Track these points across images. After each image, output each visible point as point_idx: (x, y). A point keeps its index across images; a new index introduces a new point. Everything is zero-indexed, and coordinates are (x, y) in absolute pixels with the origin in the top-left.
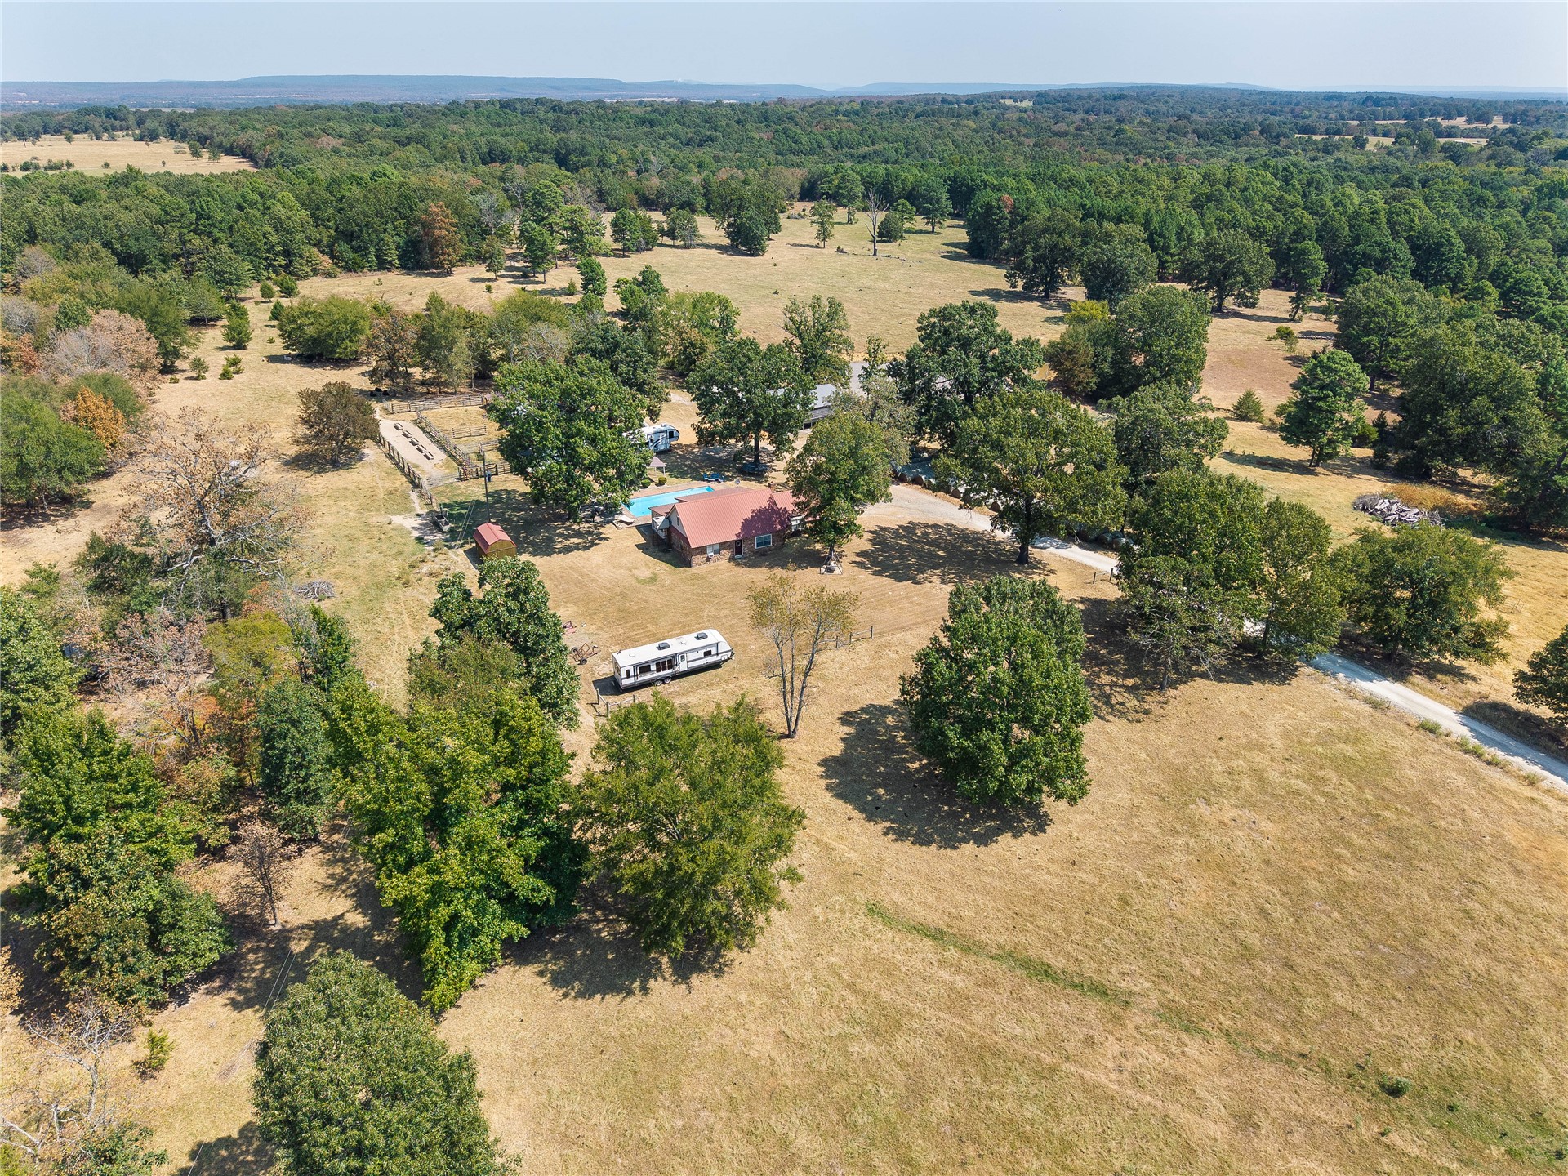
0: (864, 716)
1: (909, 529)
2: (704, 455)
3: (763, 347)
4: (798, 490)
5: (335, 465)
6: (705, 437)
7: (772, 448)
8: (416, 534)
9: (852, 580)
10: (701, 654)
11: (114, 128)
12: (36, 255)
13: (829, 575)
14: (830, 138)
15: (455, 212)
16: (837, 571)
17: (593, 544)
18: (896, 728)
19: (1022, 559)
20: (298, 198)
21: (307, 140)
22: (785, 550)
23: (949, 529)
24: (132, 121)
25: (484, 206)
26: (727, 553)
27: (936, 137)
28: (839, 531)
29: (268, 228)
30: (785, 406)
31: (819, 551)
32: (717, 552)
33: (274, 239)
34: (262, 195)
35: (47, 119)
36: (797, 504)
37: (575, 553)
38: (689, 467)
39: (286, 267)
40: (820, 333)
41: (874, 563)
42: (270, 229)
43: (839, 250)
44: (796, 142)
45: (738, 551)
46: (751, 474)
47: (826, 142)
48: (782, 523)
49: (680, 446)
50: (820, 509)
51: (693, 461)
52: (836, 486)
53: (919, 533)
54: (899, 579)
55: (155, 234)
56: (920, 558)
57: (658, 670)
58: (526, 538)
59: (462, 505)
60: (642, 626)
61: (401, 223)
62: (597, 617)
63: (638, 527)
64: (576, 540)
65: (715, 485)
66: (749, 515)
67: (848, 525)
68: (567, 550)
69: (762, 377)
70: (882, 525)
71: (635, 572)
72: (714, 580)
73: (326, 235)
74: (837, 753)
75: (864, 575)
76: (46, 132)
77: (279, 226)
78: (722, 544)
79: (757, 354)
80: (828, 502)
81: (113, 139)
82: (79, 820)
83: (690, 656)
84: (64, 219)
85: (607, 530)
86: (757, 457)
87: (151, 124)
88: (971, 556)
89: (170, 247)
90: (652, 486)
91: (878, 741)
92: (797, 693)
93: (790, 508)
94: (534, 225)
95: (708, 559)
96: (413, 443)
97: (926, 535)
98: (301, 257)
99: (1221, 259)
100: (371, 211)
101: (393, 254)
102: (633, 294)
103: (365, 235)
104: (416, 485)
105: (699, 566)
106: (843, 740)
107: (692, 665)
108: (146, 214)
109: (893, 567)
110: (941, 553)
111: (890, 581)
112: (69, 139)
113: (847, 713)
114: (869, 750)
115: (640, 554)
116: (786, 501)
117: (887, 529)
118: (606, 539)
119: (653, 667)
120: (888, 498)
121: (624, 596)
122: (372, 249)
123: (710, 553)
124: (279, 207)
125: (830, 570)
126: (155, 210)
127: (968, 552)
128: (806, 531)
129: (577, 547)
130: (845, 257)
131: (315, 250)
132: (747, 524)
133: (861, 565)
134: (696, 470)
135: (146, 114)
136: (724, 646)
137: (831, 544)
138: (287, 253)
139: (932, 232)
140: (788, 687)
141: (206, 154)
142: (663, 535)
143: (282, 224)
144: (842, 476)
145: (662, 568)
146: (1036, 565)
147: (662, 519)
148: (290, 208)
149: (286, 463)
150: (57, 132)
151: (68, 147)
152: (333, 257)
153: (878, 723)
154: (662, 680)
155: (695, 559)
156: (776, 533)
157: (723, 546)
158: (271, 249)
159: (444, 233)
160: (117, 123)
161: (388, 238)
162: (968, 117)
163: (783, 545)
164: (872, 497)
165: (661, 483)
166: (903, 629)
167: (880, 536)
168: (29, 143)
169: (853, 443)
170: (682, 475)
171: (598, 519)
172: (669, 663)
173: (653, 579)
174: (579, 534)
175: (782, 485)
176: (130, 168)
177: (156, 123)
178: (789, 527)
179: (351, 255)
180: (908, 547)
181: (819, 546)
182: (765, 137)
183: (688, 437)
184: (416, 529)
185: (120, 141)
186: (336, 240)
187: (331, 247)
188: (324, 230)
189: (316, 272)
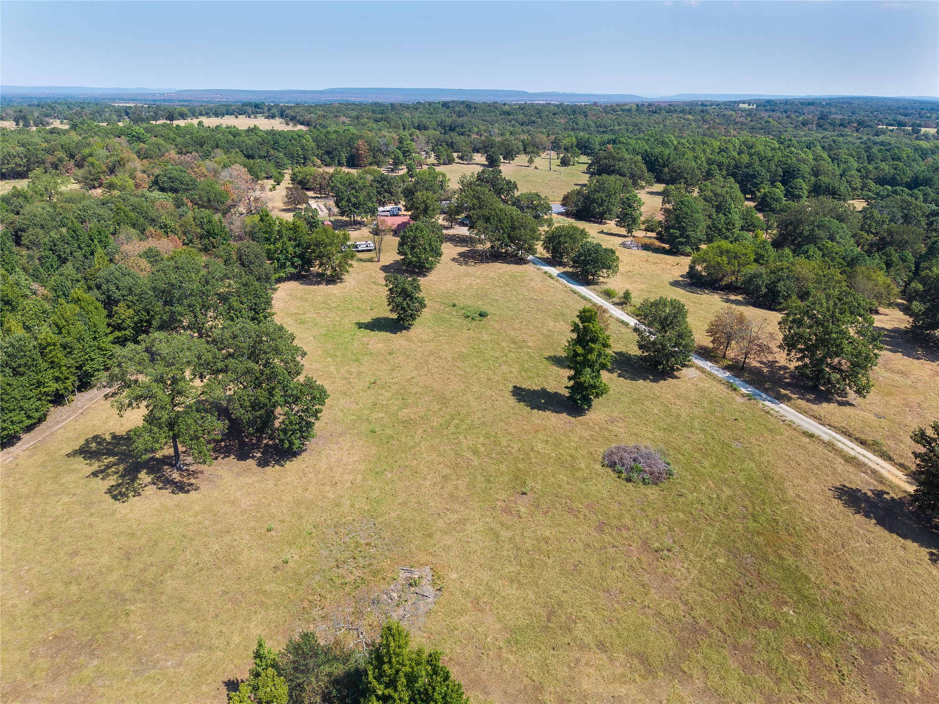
5: (294, 211)
11: (257, 113)
12: (218, 151)
15: (369, 145)
17: (356, 230)
20: (312, 138)
21: (335, 119)
24: (266, 109)
25: (381, 143)
26: (392, 233)
29: (299, 149)
33: (300, 153)
34: (299, 136)
35: (228, 108)
39: (304, 163)
43: (536, 168)
45: (396, 233)
55: (258, 148)
61: (349, 148)
64: (352, 229)
68: (349, 231)
71: (364, 236)
73: (321, 152)
76: (227, 114)
77: (303, 148)
81: (256, 118)
82: (215, 234)
83: (362, 246)
84: (228, 141)
87: (273, 111)
89: (263, 153)
95: (386, 234)
98: (310, 160)
99: (675, 172)
100: (338, 143)
101: (344, 160)
103: (334, 153)
108: (256, 141)
112: (236, 117)
118: (361, 230)
122: (337, 158)
124: (304, 141)
126: (260, 139)
131: (315, 158)
132: (399, 225)
135: (273, 107)
136: (372, 245)
138: (305, 158)
141: (291, 124)
148: (308, 141)
150: (232, 114)
151: (236, 120)
152: (321, 161)
158: (298, 156)
159: (363, 152)
160: (259, 110)
161: (343, 154)
168: (219, 118)
176: (255, 126)
177: (276, 110)
179: (329, 160)
185: (259, 119)
186: (324, 154)
187: (321, 157)
188: (320, 150)
189: (314, 166)
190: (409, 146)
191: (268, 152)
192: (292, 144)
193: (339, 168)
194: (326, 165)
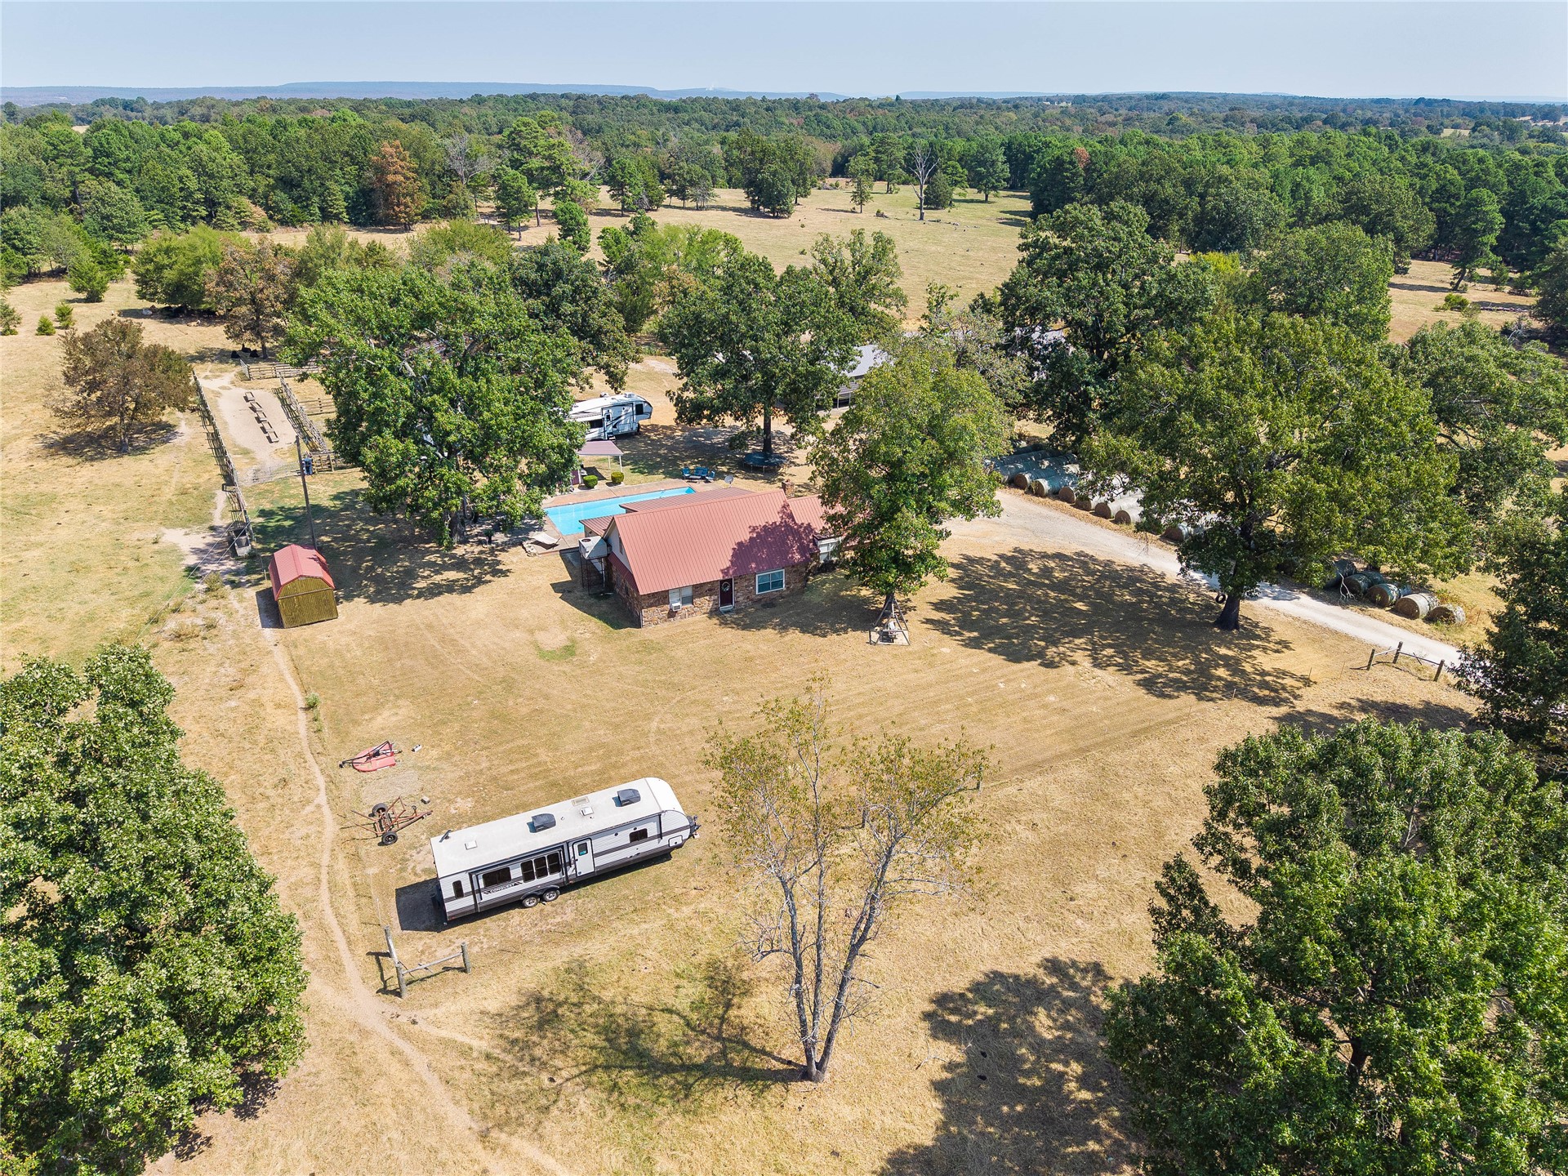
0: (983, 1010)
1: (1018, 560)
2: (688, 440)
3: (779, 271)
4: (830, 494)
5: (122, 449)
6: (689, 411)
7: (789, 430)
8: (192, 560)
9: (929, 658)
10: (624, 837)
13: (883, 646)
14: (864, 124)
15: (416, 155)
16: (900, 639)
17: (480, 581)
18: (1060, 1049)
19: (1228, 620)
20: (231, 141)
22: (806, 597)
23: (1084, 561)
25: (453, 152)
26: (706, 603)
27: (977, 123)
28: (906, 567)
29: (185, 171)
30: (812, 363)
31: (866, 600)
32: (686, 600)
33: (193, 184)
36: (831, 519)
37: (446, 598)
38: (664, 458)
39: (208, 219)
40: (863, 277)
41: (966, 623)
42: (189, 173)
43: (879, 214)
44: (828, 127)
45: (726, 598)
46: (757, 469)
47: (860, 127)
48: (803, 550)
49: (655, 428)
50: (870, 527)
51: (670, 449)
52: (901, 486)
53: (1034, 567)
54: (1015, 656)
56: (1046, 614)
57: (528, 877)
58: (371, 569)
59: (288, 513)
60: (526, 752)
61: (352, 169)
62: (446, 731)
63: (563, 553)
64: (452, 575)
65: (700, 486)
66: (745, 536)
67: (921, 558)
68: (434, 591)
69: (776, 315)
70: (971, 554)
71: (540, 636)
72: (679, 653)
73: (262, 183)
74: (925, 1136)
75: (949, 648)
77: (199, 168)
78: (695, 587)
79: (769, 278)
80: (886, 515)
83: (599, 845)
85: (511, 558)
86: (767, 443)
88: (1133, 611)
90: (601, 486)
91: (1022, 1092)
92: (828, 993)
93: (819, 525)
94: (509, 170)
95: (672, 614)
96: (258, 420)
97: (1046, 572)
98: (229, 208)
100: (314, 153)
101: (340, 205)
102: (617, 241)
103: (306, 184)
104: (229, 479)
105: (654, 627)
106: (940, 1087)
107: (602, 861)
109: (999, 631)
110: (1080, 605)
111: (997, 660)
113: (942, 1000)
114: (1005, 1123)
115: (557, 603)
116: (810, 512)
117: (980, 561)
118: (505, 573)
119: (516, 872)
120: (993, 509)
121: (509, 685)
122: (316, 199)
123: (676, 604)
124: (204, 147)
125: (887, 638)
127: (1124, 605)
128: (844, 564)
129: (450, 588)
130: (887, 221)
131: (245, 201)
132: (742, 553)
133: (941, 626)
134: (674, 462)
136: (676, 819)
137: (889, 590)
138: (210, 203)
139: (986, 201)
140: (809, 969)
142: (600, 566)
143: (204, 167)
144: (914, 468)
145: (587, 628)
146: (1252, 634)
147: (595, 540)
149: (51, 446)
152: (267, 208)
153: (1015, 1033)
154: (540, 895)
155: (647, 614)
156: (793, 567)
157: (699, 590)
158: (189, 196)
159: (400, 178)
161: (335, 187)
162: (1009, 110)
163: (805, 588)
164: (965, 507)
165: (615, 481)
166: (1037, 767)
167: (968, 572)
169: (938, 407)
170: (652, 469)
171: (499, 537)
172: (554, 859)
173: (569, 650)
174: (461, 564)
175: (806, 486)
178: (815, 555)
179: (290, 206)
180: (1021, 594)
181: (865, 592)
182: (795, 122)
183: (664, 414)
184: (196, 551)
186: (273, 188)
187: (266, 197)
188: (259, 177)
189: (244, 225)
190: (555, 152)
191: (74, 183)
192: (161, 158)
193: (329, 233)
194: (284, 223)
